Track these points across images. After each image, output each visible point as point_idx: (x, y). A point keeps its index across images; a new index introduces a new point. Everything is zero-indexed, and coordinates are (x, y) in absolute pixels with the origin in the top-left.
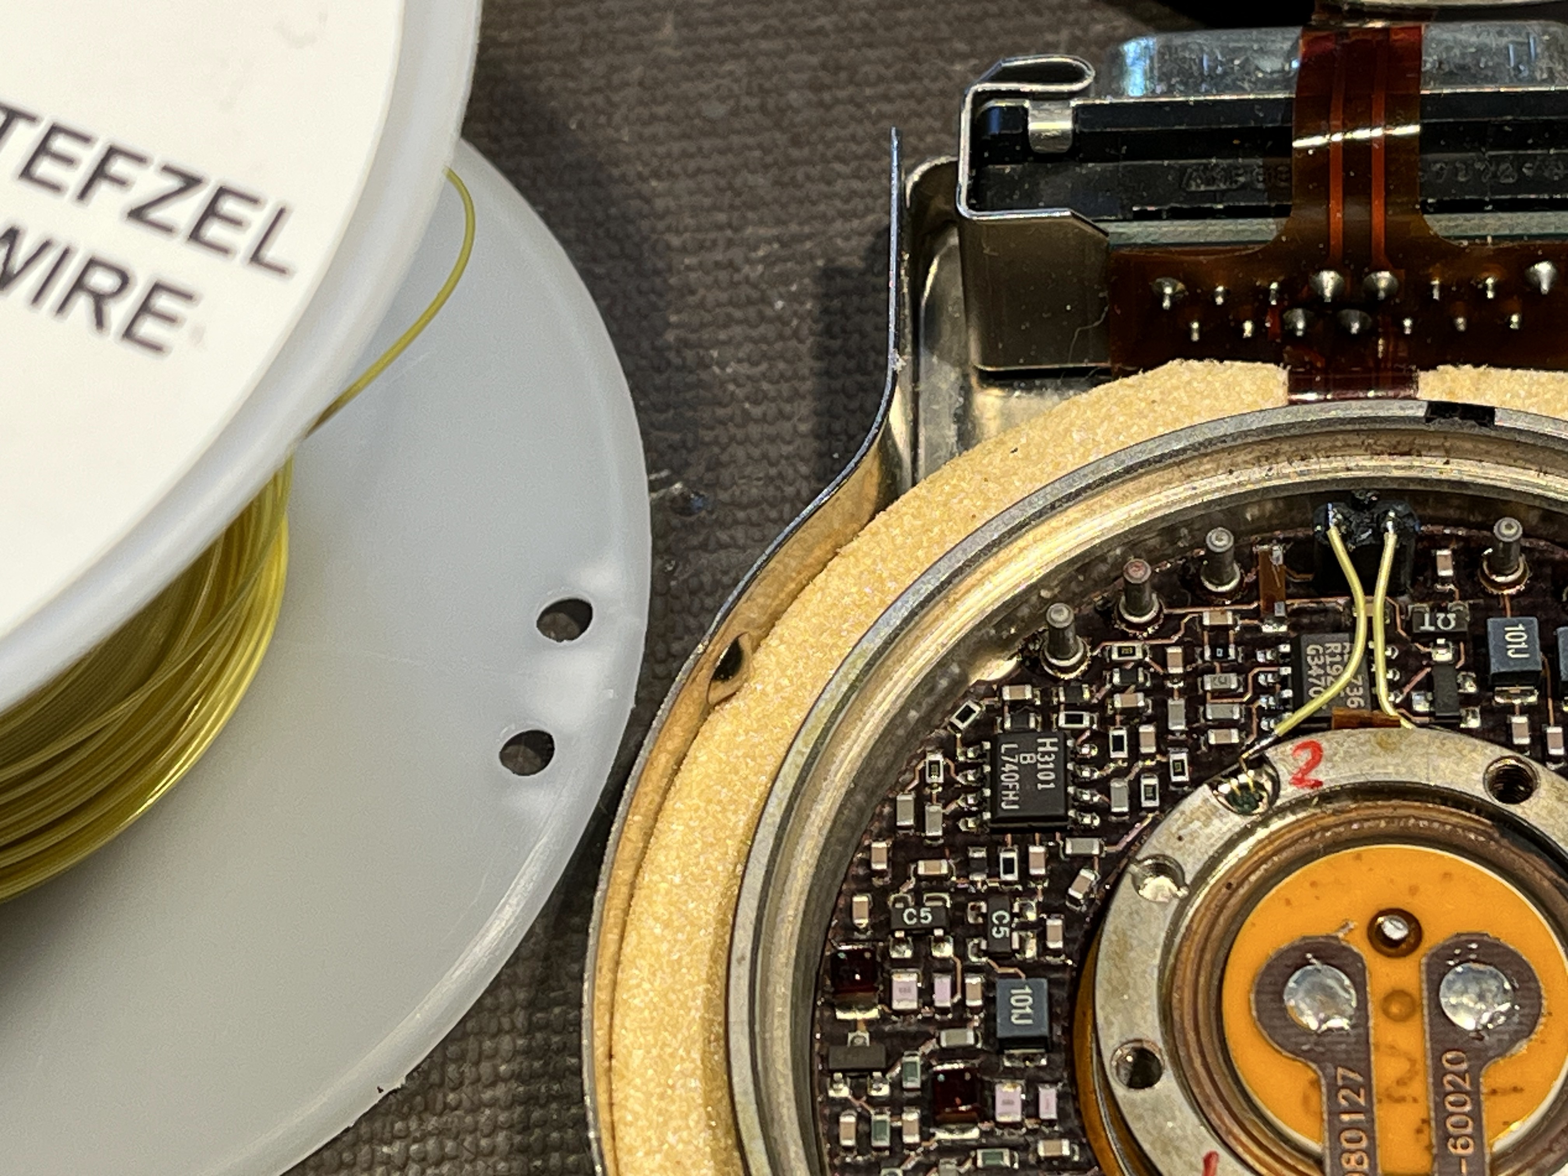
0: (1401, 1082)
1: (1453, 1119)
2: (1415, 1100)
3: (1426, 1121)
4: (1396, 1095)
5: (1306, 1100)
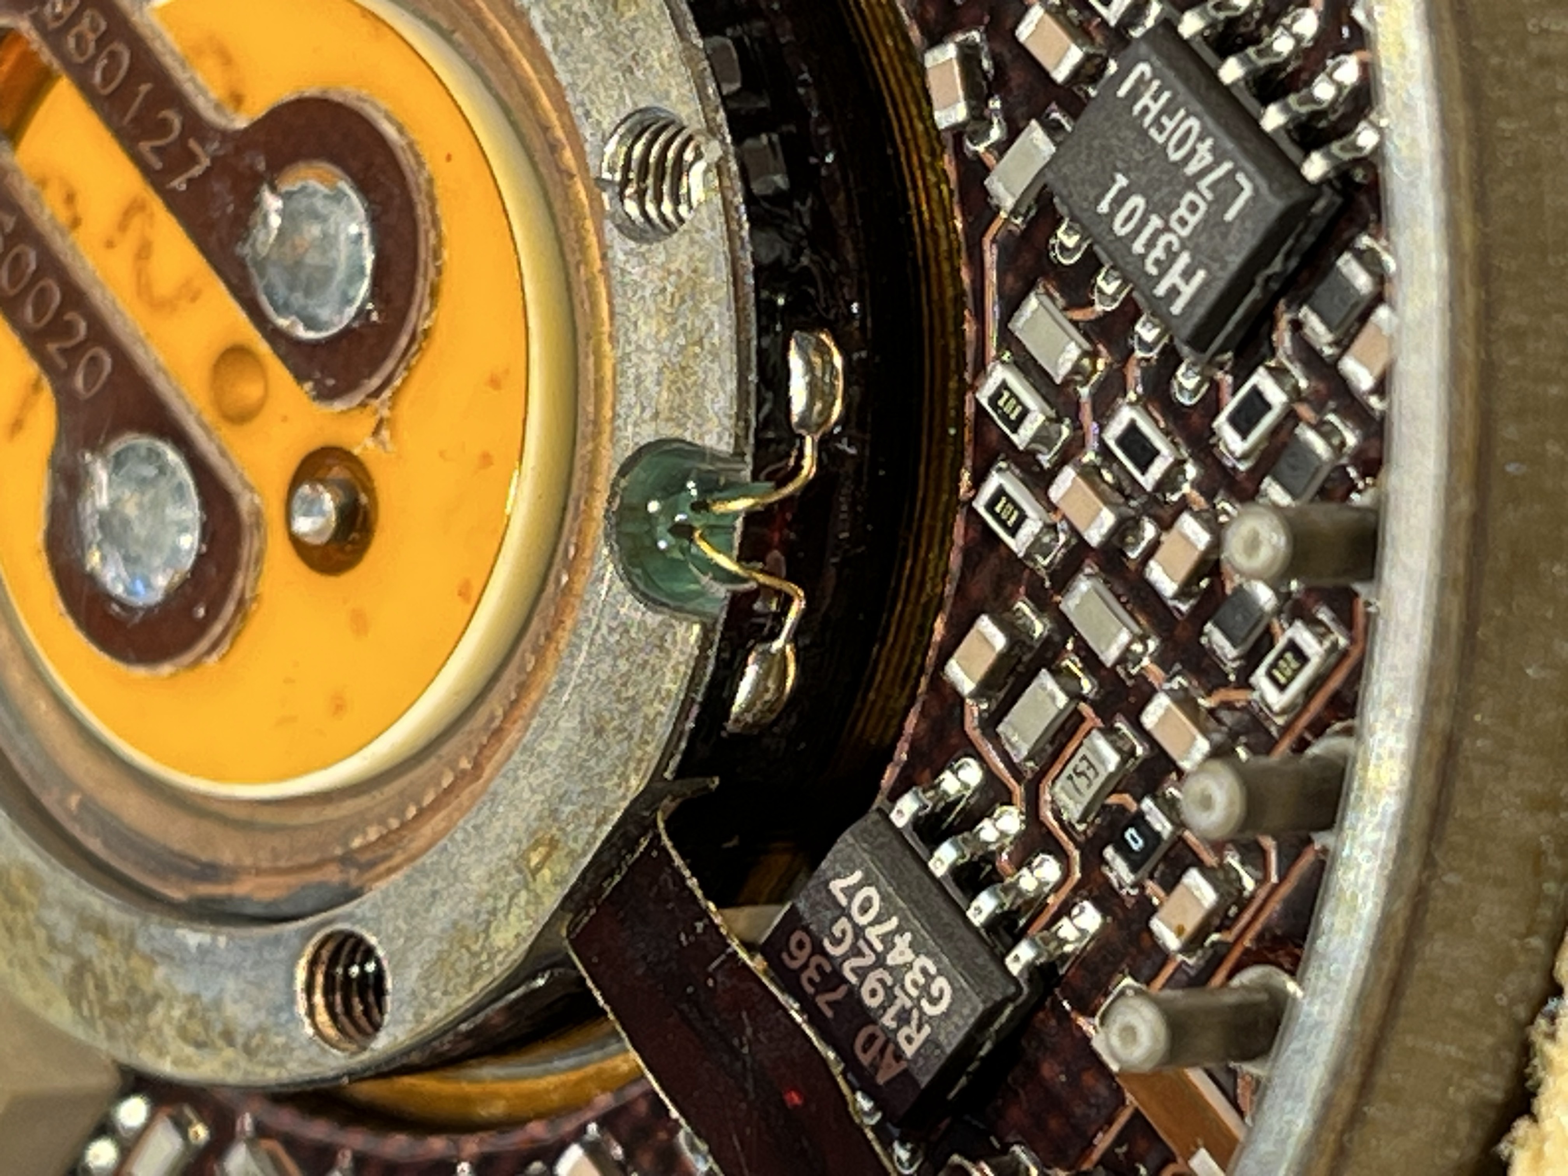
0: (144, 252)
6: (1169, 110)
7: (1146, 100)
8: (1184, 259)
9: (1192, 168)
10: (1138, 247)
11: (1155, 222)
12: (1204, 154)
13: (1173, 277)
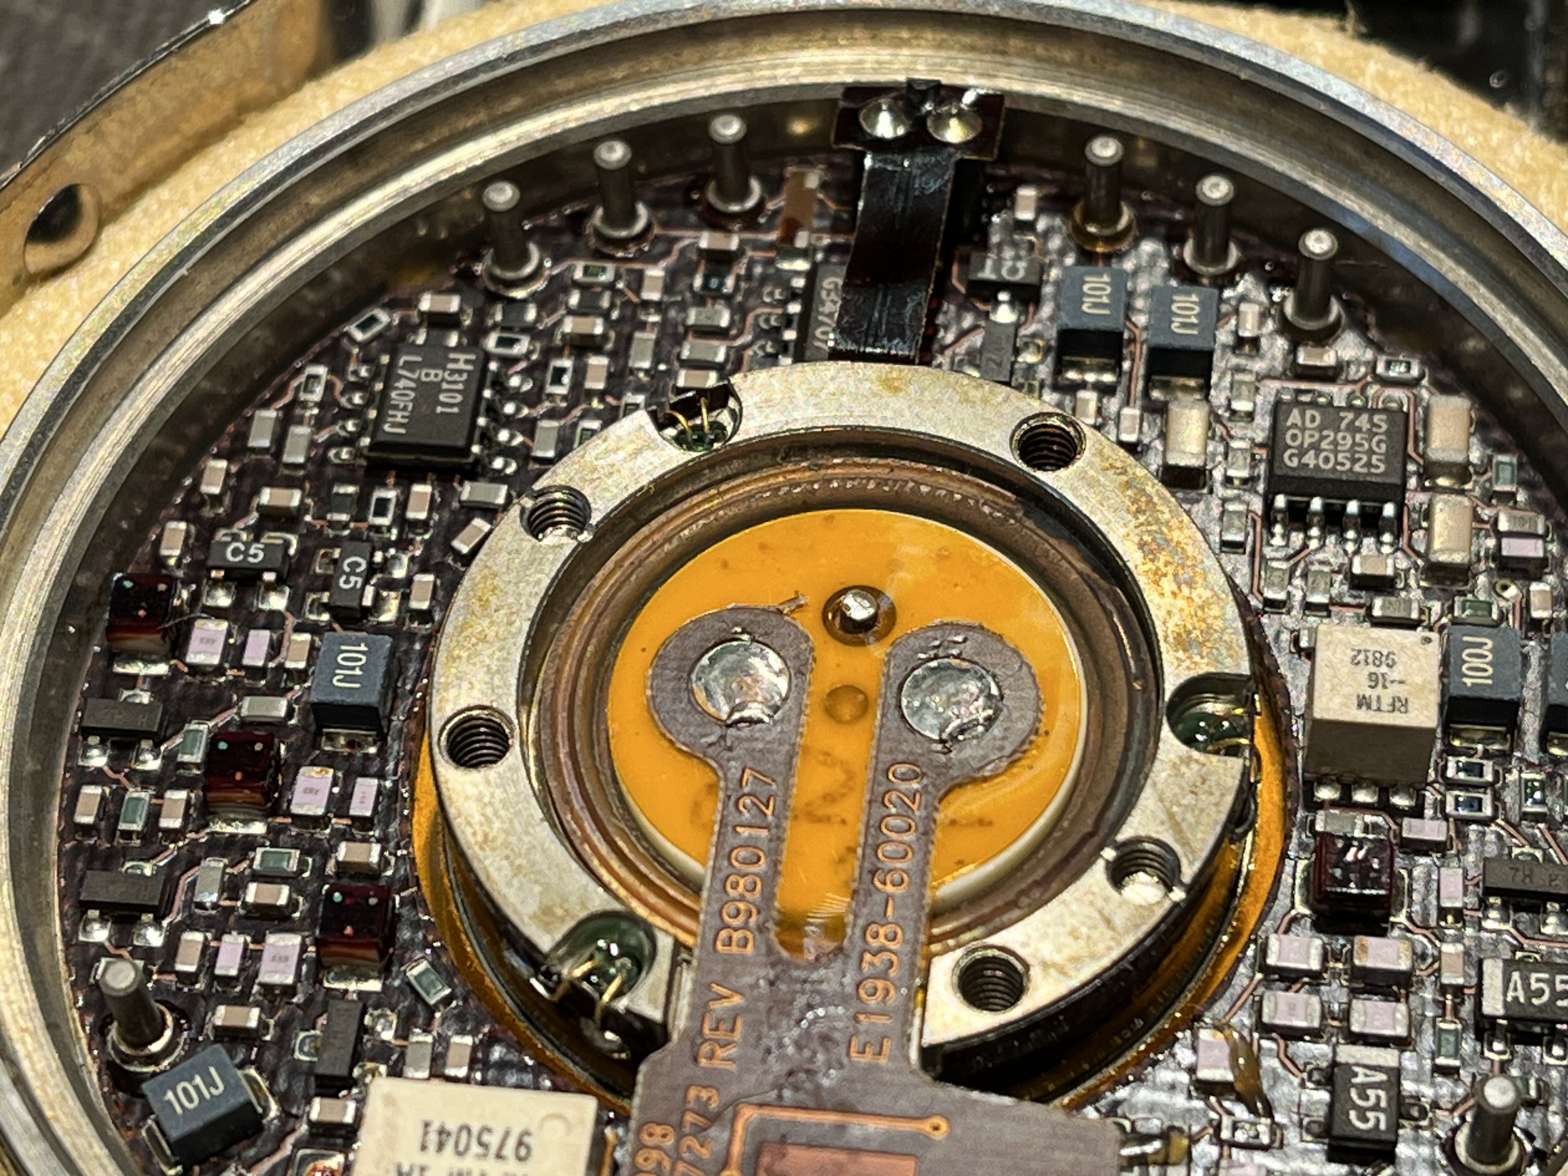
0: (829, 798)
1: (889, 848)
2: (843, 822)
3: (852, 850)
4: (820, 813)
5: (696, 808)
6: (396, 407)
7: (399, 419)
8: (451, 366)
9: (412, 385)
10: (460, 387)
11: (445, 386)
12: (401, 384)
13: (461, 366)
